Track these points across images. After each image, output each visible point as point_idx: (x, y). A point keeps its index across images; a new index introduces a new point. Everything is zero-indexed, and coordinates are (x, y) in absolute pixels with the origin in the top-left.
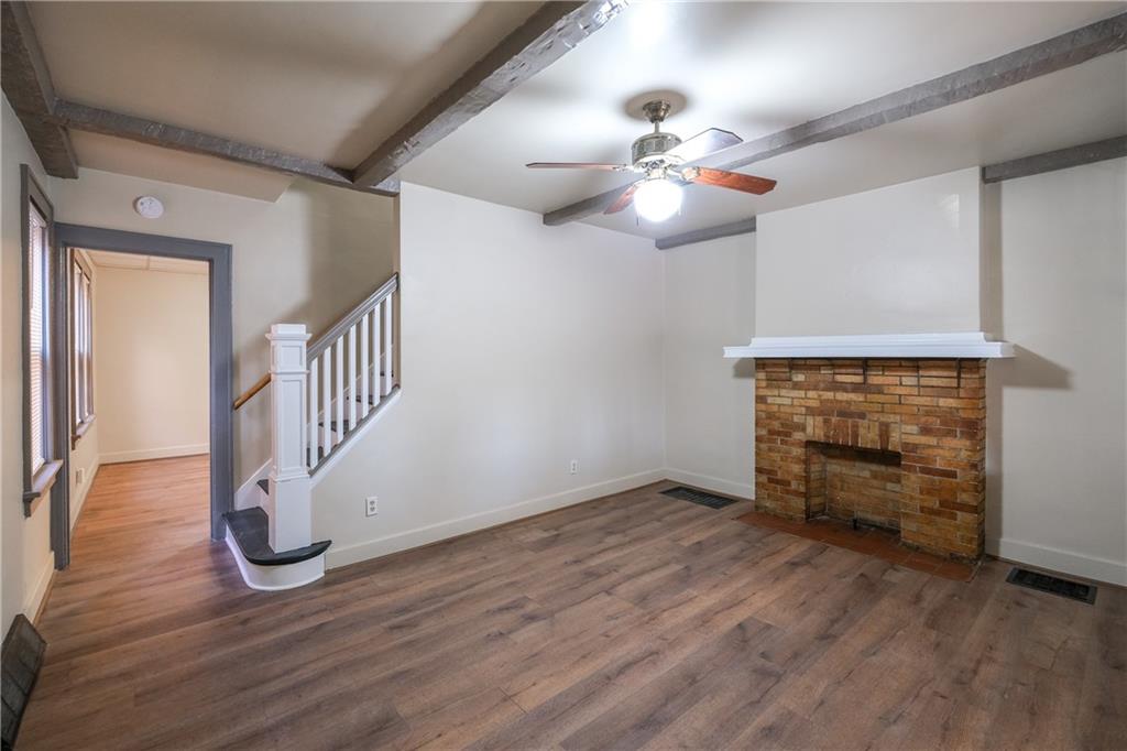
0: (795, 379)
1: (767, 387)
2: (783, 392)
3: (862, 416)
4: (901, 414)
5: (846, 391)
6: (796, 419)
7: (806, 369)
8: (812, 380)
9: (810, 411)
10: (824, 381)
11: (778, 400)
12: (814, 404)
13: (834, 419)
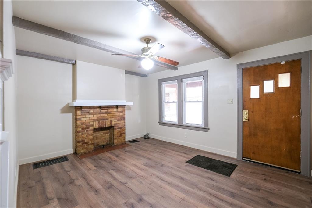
0: (90, 112)
1: (81, 115)
2: (87, 116)
3: (107, 119)
4: (114, 118)
5: (103, 114)
6: (90, 123)
7: (93, 109)
8: (95, 112)
9: (95, 120)
10: (98, 112)
11: (85, 119)
12: (96, 118)
13: (101, 121)
